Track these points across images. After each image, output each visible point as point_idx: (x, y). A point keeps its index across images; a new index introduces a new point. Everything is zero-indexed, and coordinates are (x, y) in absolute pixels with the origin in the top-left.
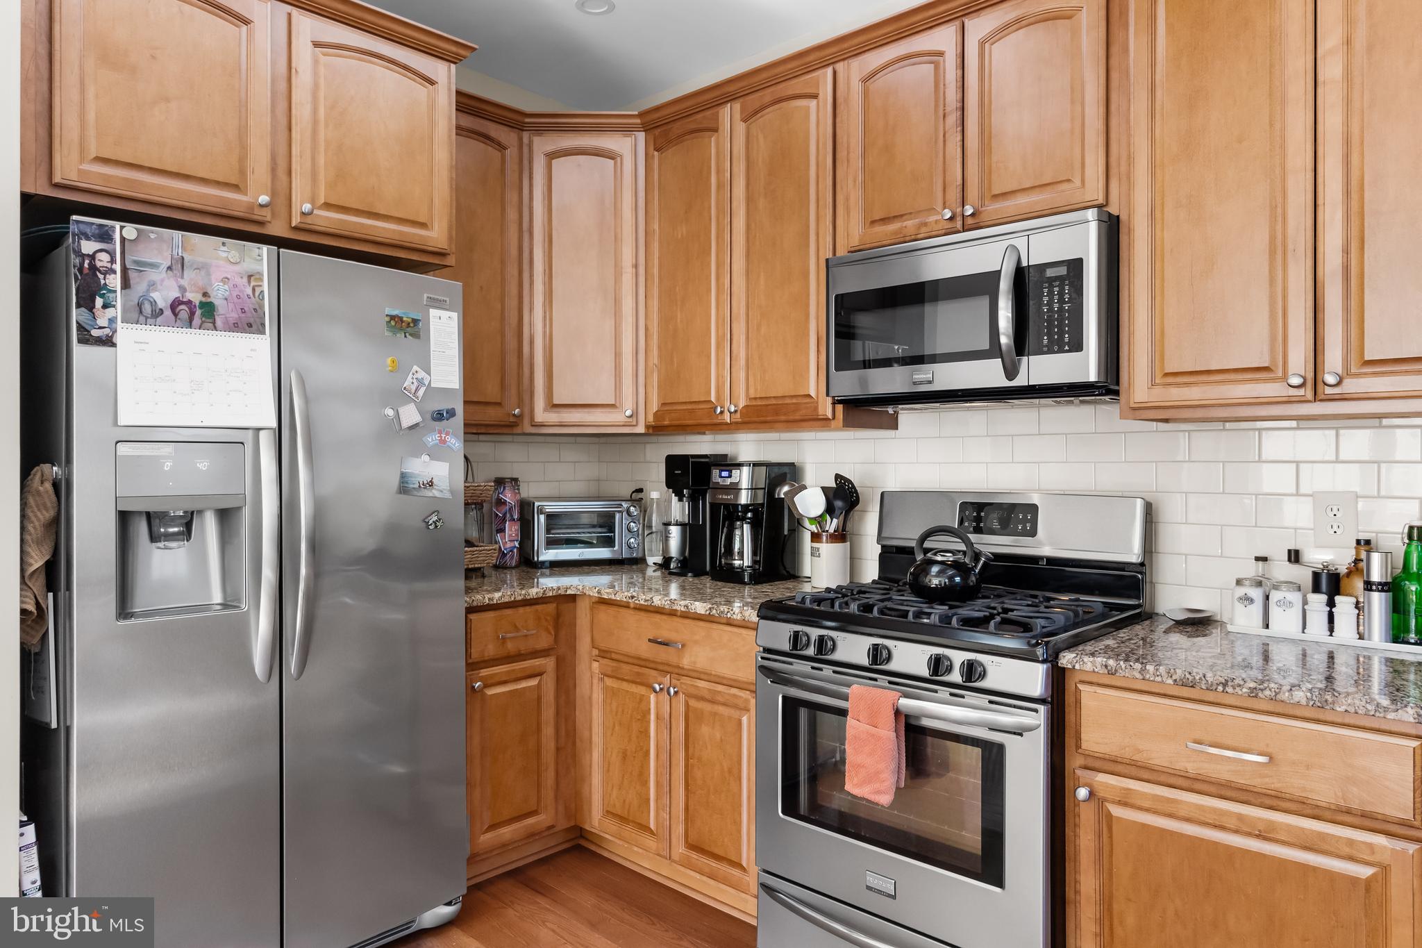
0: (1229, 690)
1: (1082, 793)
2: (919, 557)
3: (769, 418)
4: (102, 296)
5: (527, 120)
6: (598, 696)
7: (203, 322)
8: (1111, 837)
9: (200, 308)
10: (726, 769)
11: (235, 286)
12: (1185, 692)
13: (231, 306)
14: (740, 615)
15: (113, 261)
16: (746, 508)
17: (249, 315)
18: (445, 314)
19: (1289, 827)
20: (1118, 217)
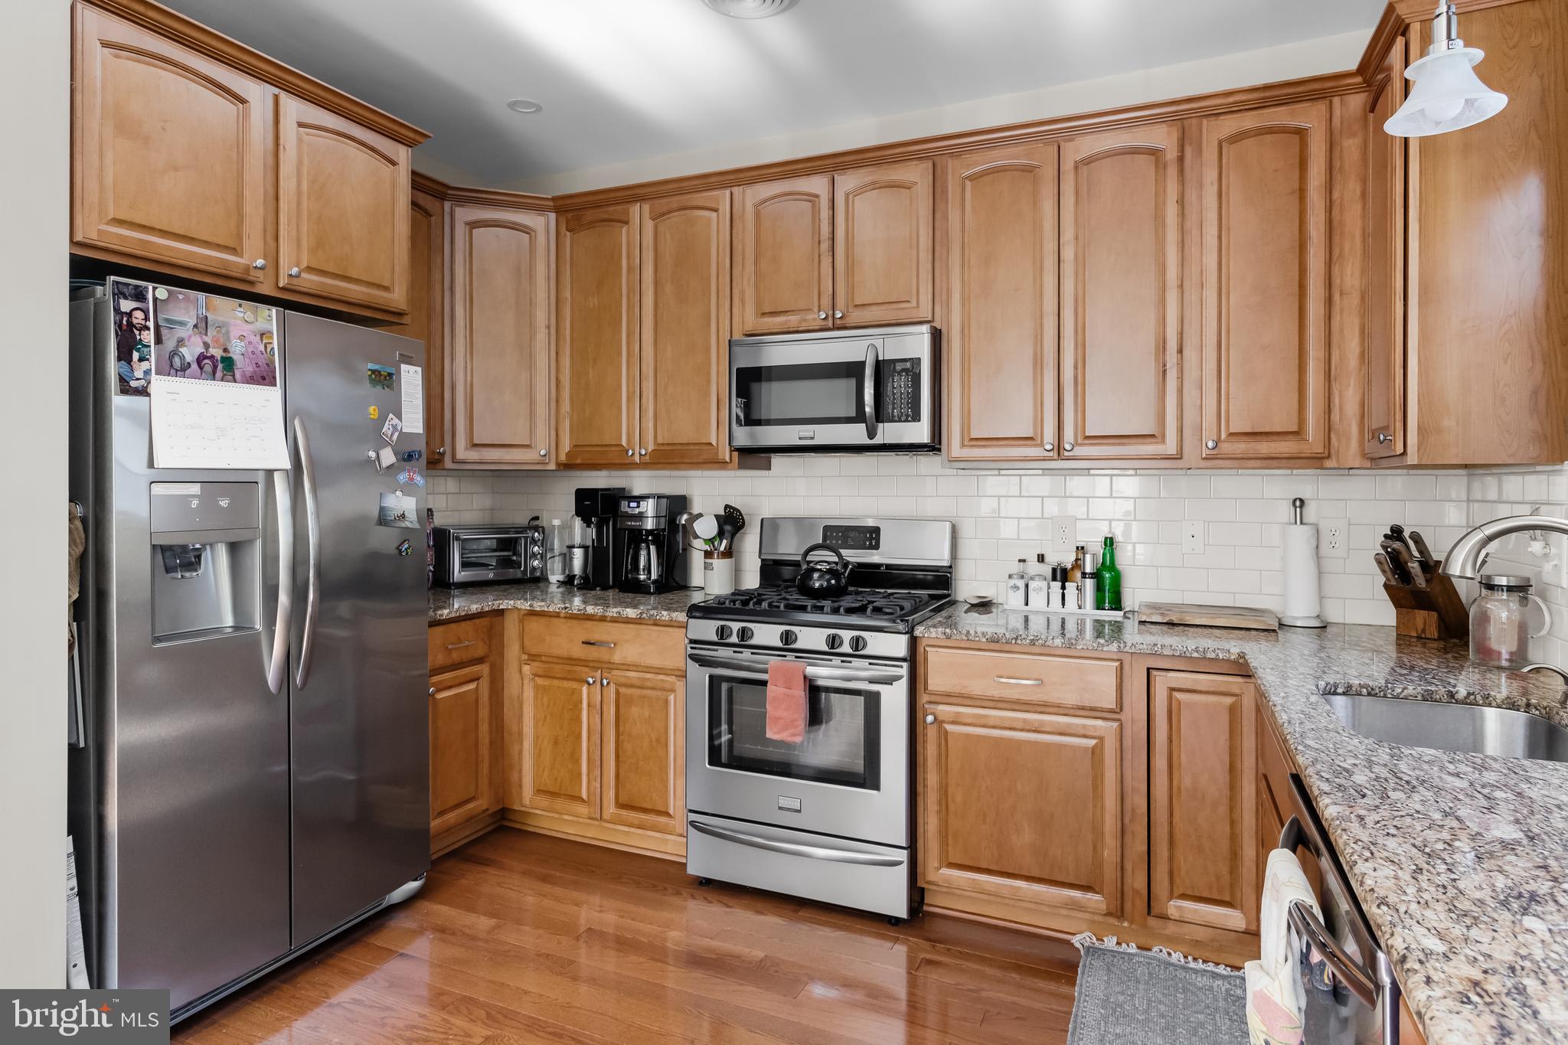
0: (1019, 642)
1: (930, 719)
2: (804, 567)
3: (675, 461)
4: (138, 350)
5: (450, 192)
6: (529, 694)
7: (224, 375)
8: (947, 746)
9: (222, 362)
10: (654, 740)
11: (250, 343)
12: (993, 646)
13: (247, 360)
14: (668, 617)
15: (147, 319)
16: (650, 532)
17: (263, 369)
18: (412, 368)
19: (1051, 723)
20: (940, 330)
